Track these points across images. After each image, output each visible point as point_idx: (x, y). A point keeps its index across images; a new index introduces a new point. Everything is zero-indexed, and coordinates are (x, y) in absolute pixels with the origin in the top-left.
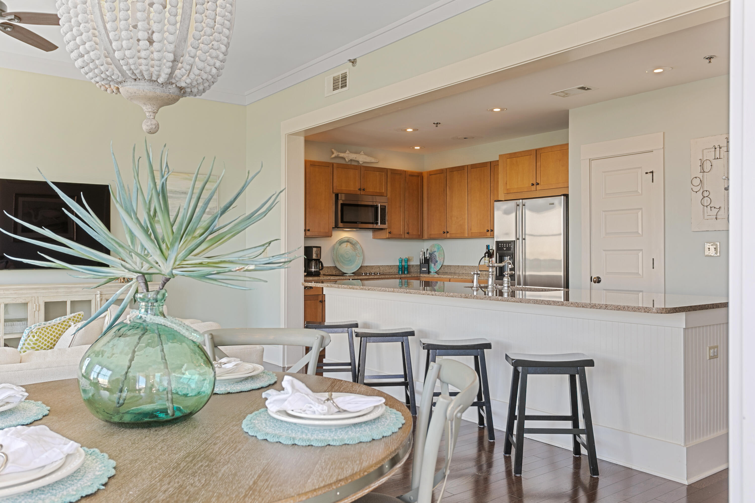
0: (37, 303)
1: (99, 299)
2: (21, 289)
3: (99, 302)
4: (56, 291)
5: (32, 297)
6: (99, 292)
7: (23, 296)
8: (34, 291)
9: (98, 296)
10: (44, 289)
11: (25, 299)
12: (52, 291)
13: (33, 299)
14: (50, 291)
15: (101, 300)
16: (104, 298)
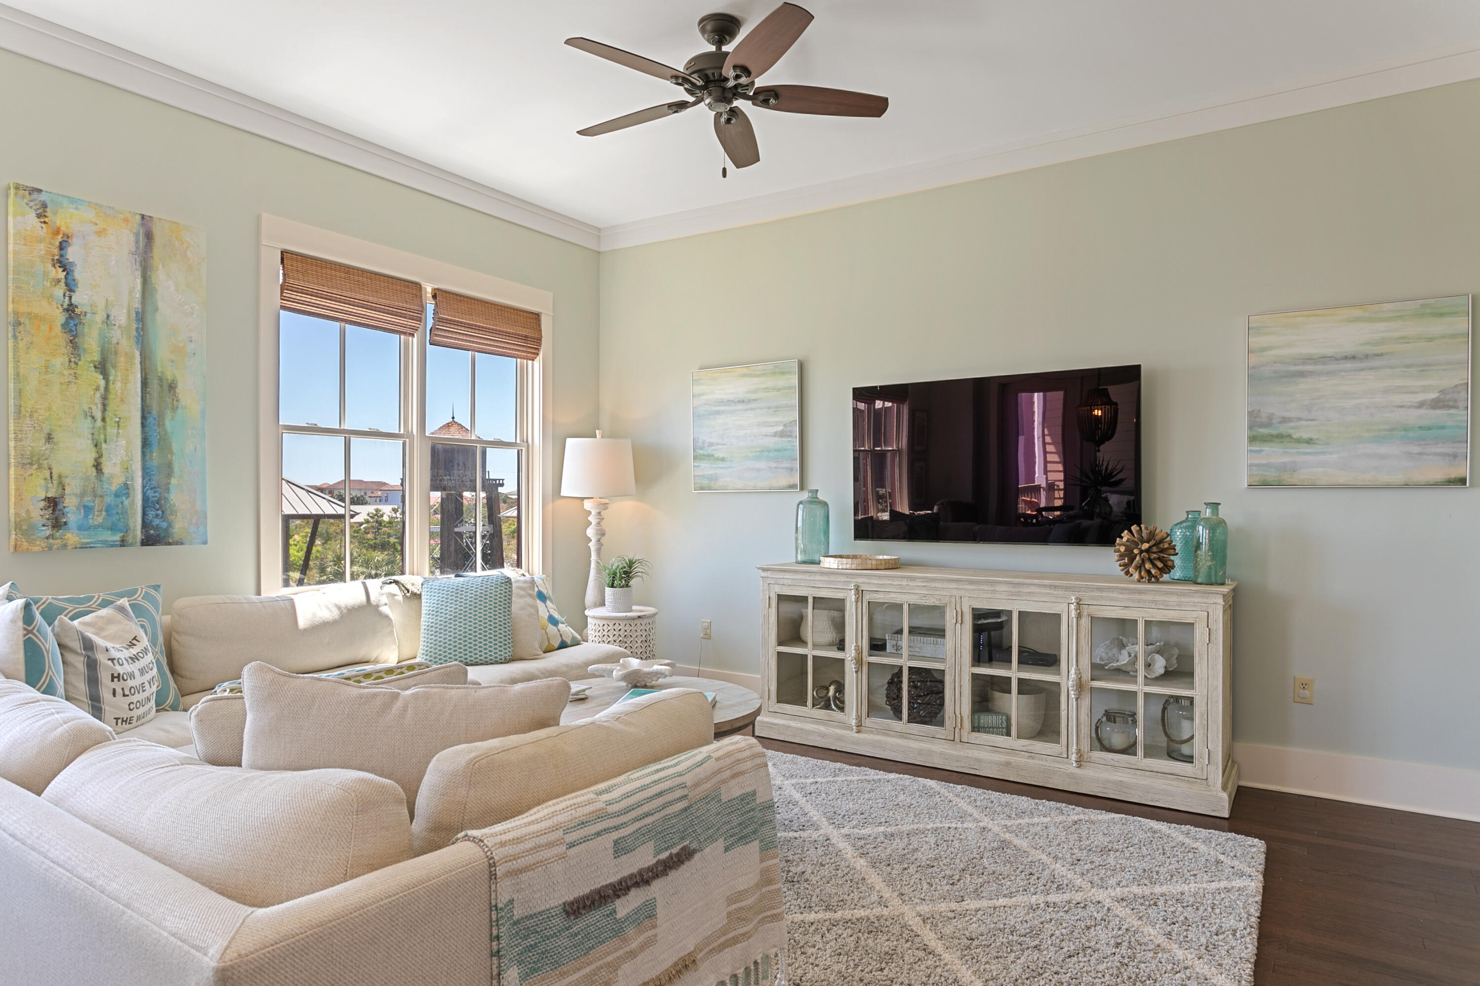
0: (958, 609)
1: (1073, 614)
2: (934, 580)
3: (1075, 620)
4: (992, 589)
5: (951, 596)
6: (1073, 598)
7: (938, 593)
8: (953, 585)
9: (1072, 607)
10: (971, 582)
11: (940, 600)
12: (985, 587)
13: (953, 600)
14: (982, 587)
15: (1079, 616)
16: (1085, 613)
